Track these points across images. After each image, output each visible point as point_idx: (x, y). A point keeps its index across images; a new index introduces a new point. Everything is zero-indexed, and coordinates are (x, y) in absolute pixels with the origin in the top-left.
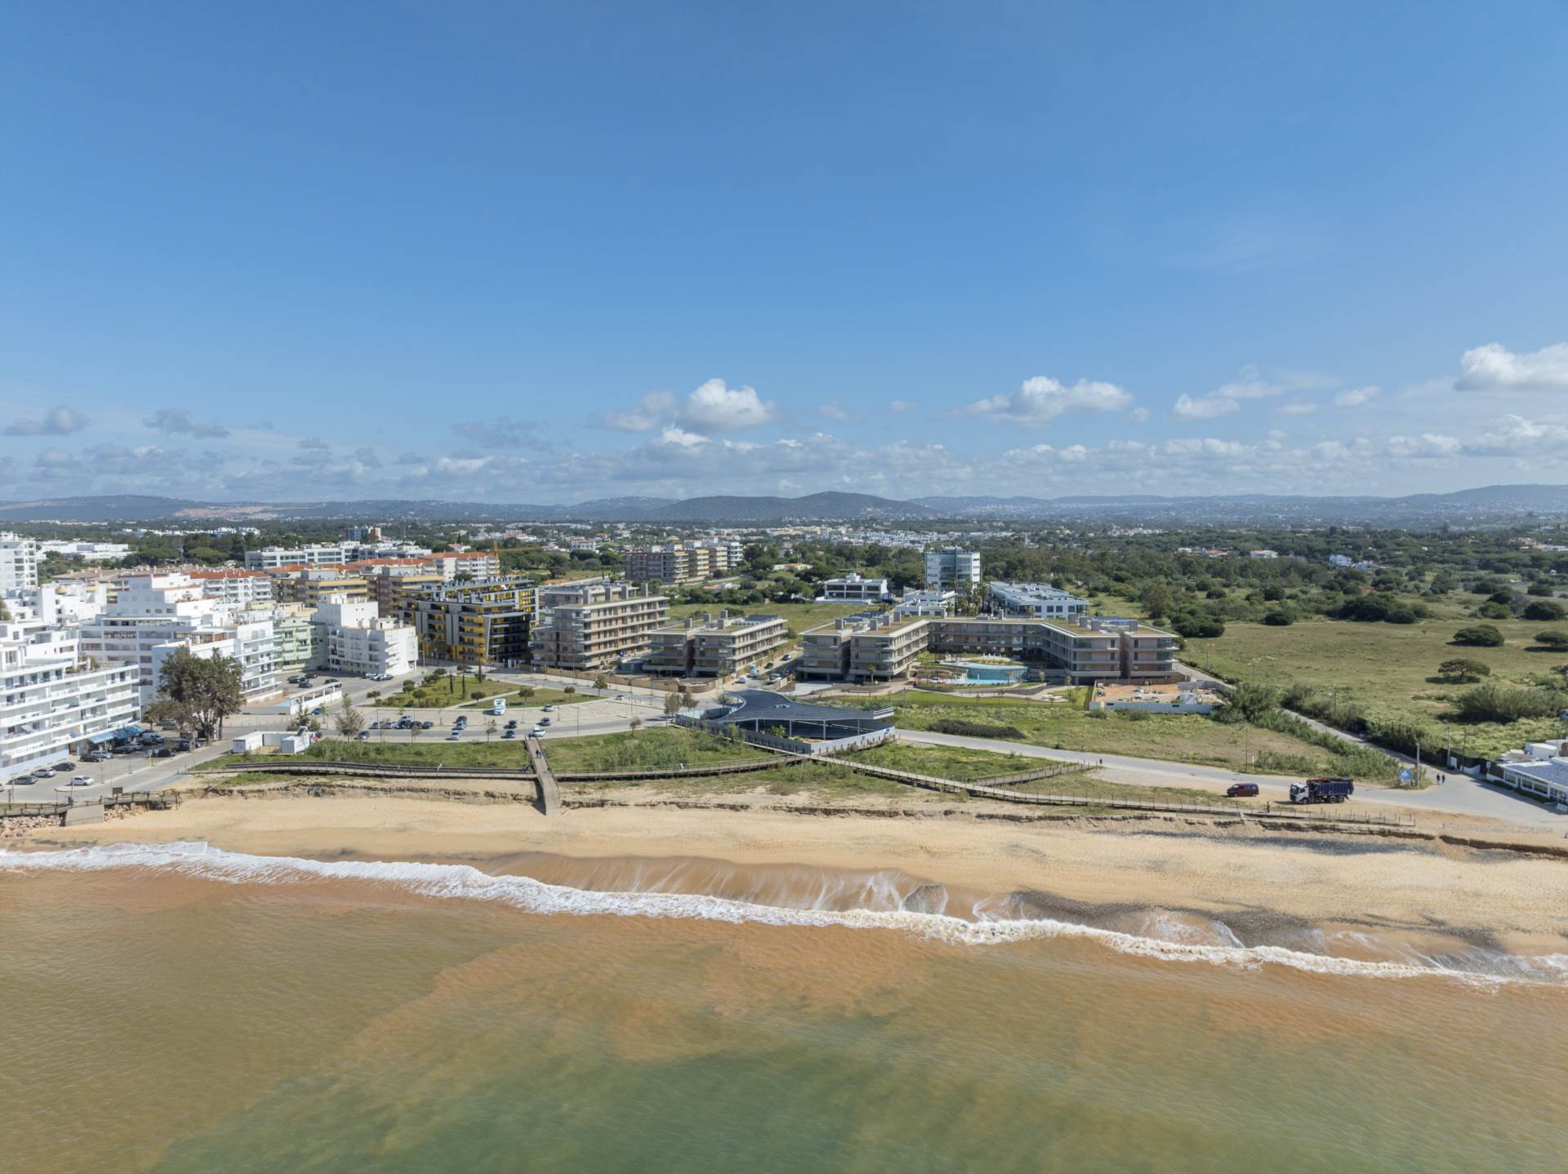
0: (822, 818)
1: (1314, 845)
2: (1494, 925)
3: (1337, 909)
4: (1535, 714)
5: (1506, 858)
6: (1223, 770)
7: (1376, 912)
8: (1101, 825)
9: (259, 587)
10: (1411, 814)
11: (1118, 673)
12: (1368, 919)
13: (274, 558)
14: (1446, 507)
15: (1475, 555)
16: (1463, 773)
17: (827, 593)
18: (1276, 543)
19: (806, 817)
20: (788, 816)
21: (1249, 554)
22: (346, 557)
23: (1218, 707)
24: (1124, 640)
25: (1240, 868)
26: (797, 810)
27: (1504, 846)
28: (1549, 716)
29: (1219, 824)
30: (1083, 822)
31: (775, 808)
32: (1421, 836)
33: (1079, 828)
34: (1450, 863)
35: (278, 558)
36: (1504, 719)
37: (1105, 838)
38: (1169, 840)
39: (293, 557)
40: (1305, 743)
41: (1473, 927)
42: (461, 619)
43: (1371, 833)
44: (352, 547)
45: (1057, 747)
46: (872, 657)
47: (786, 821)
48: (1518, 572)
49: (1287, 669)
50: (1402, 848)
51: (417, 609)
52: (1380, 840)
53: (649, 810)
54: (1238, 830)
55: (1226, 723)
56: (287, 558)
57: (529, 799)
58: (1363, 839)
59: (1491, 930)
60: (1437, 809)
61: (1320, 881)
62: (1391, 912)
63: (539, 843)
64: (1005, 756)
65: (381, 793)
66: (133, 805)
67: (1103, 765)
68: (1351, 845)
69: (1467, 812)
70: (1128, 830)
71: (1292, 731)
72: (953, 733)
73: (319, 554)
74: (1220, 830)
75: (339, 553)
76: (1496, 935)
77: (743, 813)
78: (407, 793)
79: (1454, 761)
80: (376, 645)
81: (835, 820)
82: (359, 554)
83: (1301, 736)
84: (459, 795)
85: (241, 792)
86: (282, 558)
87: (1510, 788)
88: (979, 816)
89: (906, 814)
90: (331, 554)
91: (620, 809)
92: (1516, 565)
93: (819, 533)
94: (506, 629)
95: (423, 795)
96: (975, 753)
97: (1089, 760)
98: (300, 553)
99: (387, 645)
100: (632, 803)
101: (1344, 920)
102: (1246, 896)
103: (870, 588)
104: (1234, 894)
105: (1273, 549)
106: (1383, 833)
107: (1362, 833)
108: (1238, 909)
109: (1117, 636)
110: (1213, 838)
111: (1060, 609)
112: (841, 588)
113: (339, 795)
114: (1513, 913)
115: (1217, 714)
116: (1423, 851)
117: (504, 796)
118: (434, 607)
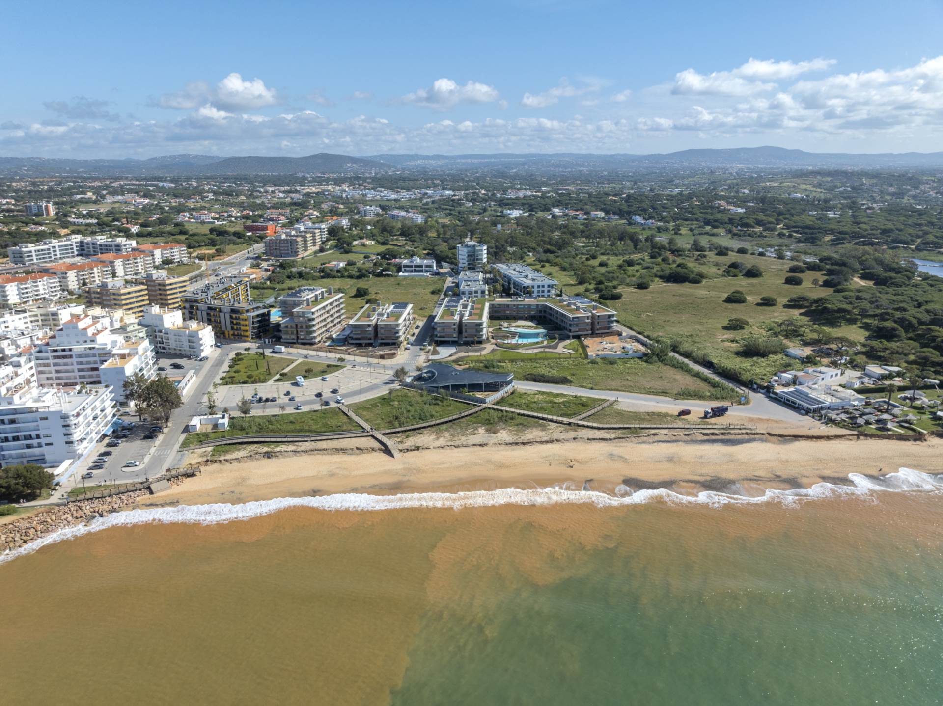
0: (522, 447)
1: (723, 442)
2: (797, 475)
3: (743, 474)
4: (775, 353)
5: (791, 441)
6: (668, 398)
7: (756, 474)
8: (640, 440)
9: (51, 283)
10: (751, 420)
11: (590, 332)
12: (755, 478)
13: (31, 252)
14: (668, 163)
15: (701, 215)
16: (759, 392)
17: (403, 269)
18: (603, 206)
19: (515, 447)
20: (507, 447)
21: (590, 213)
22: (76, 247)
23: (645, 355)
24: (593, 316)
25: (701, 457)
26: (510, 444)
27: (790, 436)
28: (780, 353)
29: (685, 435)
30: (633, 439)
31: (499, 444)
32: (760, 434)
33: (632, 442)
34: (773, 445)
35: (33, 252)
36: (763, 355)
37: (643, 446)
38: (669, 445)
39: (42, 250)
40: (689, 375)
41: (790, 477)
42: (231, 317)
43: (743, 434)
44: (78, 240)
45: (592, 389)
46: (474, 332)
47: (508, 450)
48: (724, 228)
49: (660, 322)
50: (754, 440)
51: (198, 309)
52: (746, 437)
53: (442, 450)
54: (693, 437)
55: (651, 363)
56: (39, 251)
57: (381, 450)
58: (740, 437)
59: (797, 478)
60: (760, 417)
61: (732, 461)
62: (761, 473)
63: (404, 476)
64: (572, 396)
65: (302, 453)
66: (180, 477)
67: (619, 399)
68: (736, 440)
69: (772, 417)
70: (651, 441)
71: (682, 368)
72: (539, 381)
73: (59, 246)
74: (686, 437)
75: (71, 245)
76: (799, 480)
77: (485, 448)
78: (316, 452)
79: (755, 386)
80: (193, 340)
81: (528, 447)
82: (85, 244)
83: (686, 371)
84: (343, 450)
85: (227, 461)
86: (35, 251)
87: (780, 401)
88: (588, 439)
89: (557, 441)
90: (66, 246)
91: (427, 451)
92: (722, 224)
93: (332, 190)
94: (258, 321)
95: (325, 452)
96: (558, 395)
97: (609, 396)
98: (46, 247)
99: (201, 339)
100: (431, 447)
101: (747, 480)
102: (709, 472)
103: (427, 266)
104: (705, 470)
105: (601, 210)
106: (747, 434)
107: (739, 434)
108: (709, 478)
109: (590, 314)
110: (684, 441)
111: (543, 286)
112: (411, 266)
113: (281, 456)
114: (802, 469)
115: (645, 358)
116: (762, 440)
117: (367, 449)
118: (210, 308)
